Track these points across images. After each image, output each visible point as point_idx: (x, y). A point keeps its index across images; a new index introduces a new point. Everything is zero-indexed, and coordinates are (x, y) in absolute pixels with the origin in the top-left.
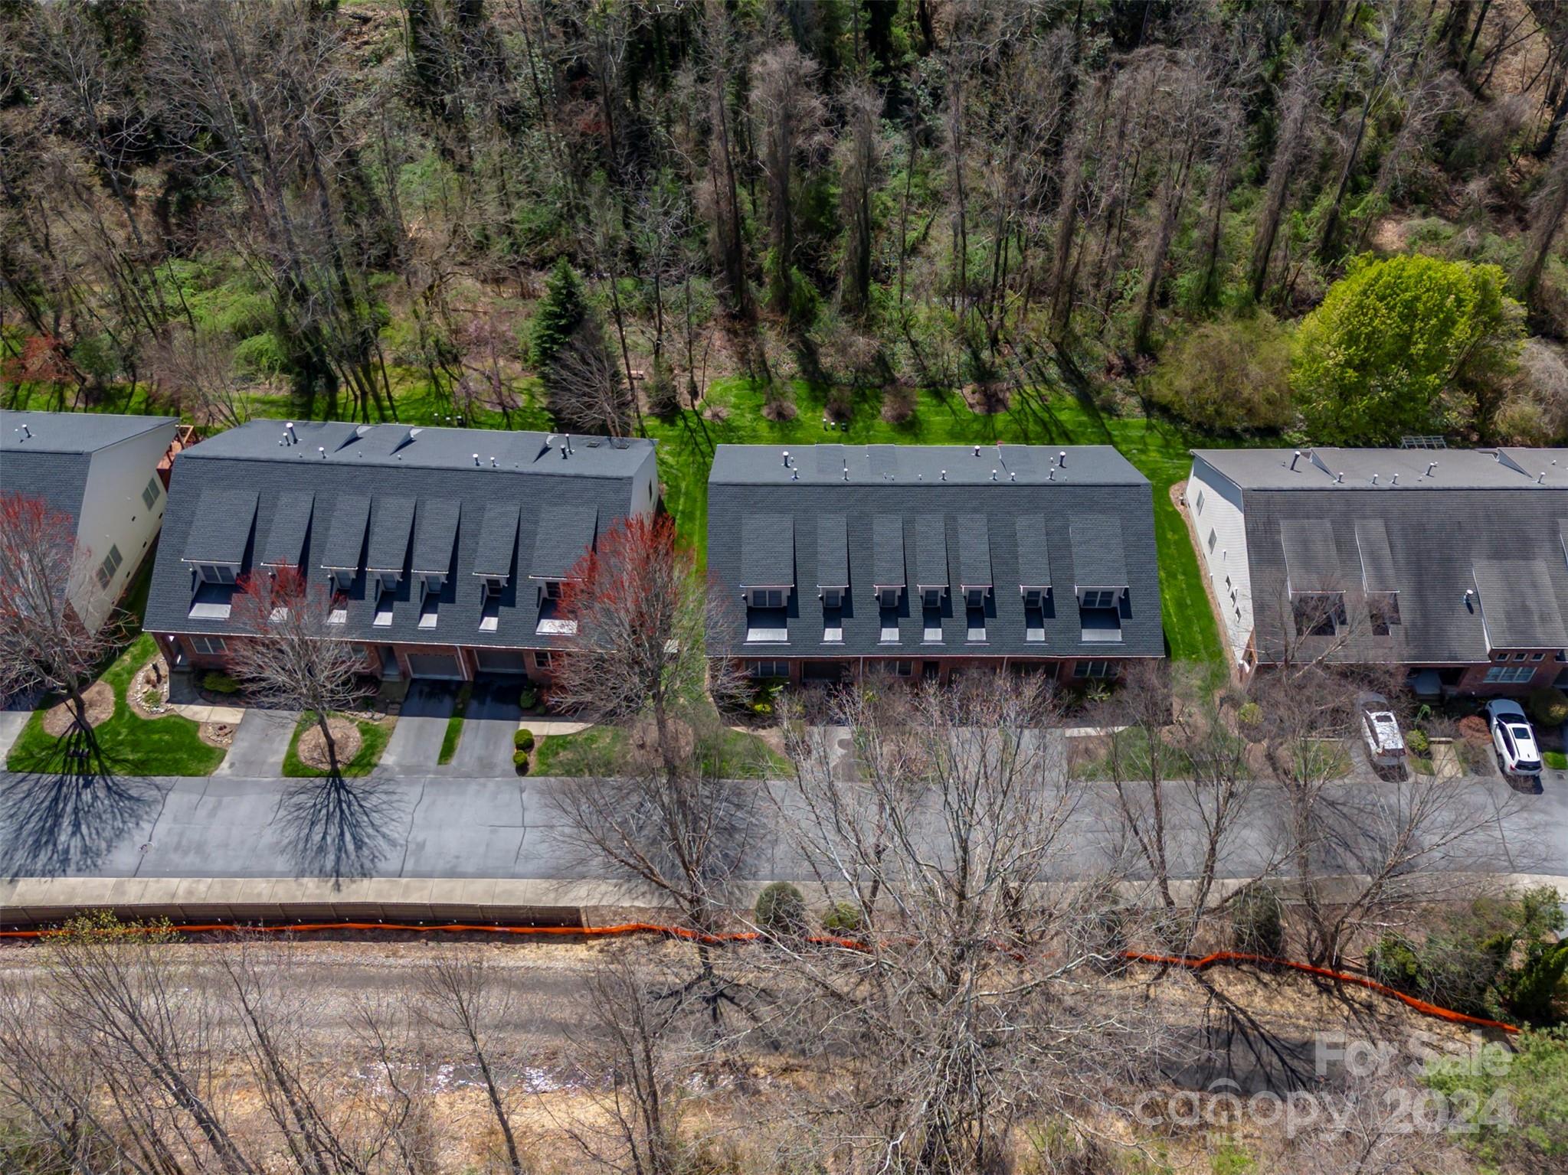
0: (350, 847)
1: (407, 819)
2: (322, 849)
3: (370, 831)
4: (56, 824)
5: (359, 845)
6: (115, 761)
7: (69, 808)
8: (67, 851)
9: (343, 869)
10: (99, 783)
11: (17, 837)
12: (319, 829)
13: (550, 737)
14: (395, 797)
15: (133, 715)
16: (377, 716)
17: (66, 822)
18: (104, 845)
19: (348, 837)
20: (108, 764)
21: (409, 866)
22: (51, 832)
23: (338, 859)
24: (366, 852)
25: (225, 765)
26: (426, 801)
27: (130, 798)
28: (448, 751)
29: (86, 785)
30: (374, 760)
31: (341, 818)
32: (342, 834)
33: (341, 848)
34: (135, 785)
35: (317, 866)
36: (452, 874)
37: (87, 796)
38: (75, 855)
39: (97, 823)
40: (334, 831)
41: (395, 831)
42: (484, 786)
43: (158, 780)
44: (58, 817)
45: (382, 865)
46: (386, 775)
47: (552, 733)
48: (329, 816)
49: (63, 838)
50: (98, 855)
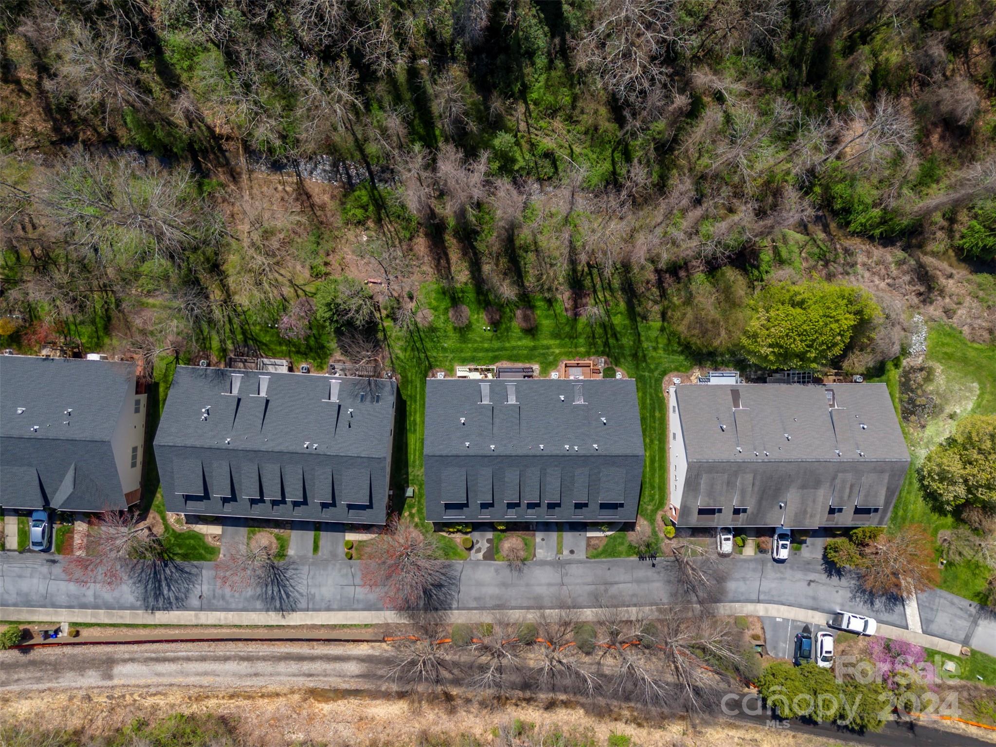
0: (284, 596)
1: (305, 582)
2: (273, 598)
3: (291, 589)
4: (160, 585)
5: (288, 596)
6: (175, 554)
7: (163, 577)
8: (169, 598)
9: (284, 608)
10: (171, 565)
11: (146, 591)
12: (270, 588)
13: (360, 542)
14: (298, 572)
15: (173, 530)
16: (282, 531)
17: (164, 584)
18: (183, 596)
19: (282, 592)
20: (171, 555)
21: (311, 606)
22: (159, 589)
23: (281, 602)
24: (291, 599)
25: (221, 556)
26: (312, 573)
27: (187, 573)
28: (316, 548)
29: (166, 565)
30: (285, 553)
31: (278, 583)
32: (280, 591)
33: (281, 598)
34: (186, 565)
35: (273, 606)
36: (328, 609)
37: (168, 571)
38: (172, 600)
39: (176, 585)
40: (276, 589)
41: (302, 589)
42: (335, 565)
43: (195, 563)
44: (160, 581)
45: (299, 606)
46: (291, 560)
47: (360, 539)
48: (272, 581)
49: (165, 592)
50: (183, 600)
